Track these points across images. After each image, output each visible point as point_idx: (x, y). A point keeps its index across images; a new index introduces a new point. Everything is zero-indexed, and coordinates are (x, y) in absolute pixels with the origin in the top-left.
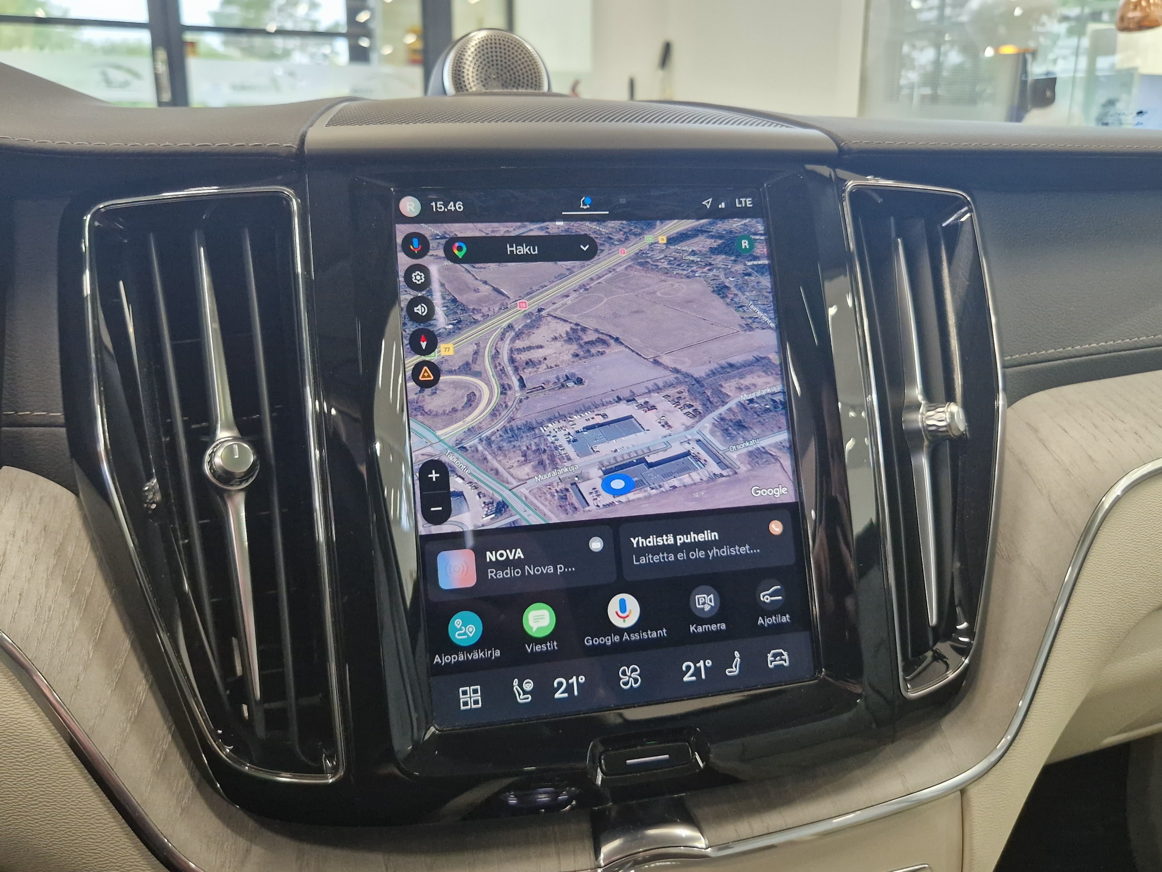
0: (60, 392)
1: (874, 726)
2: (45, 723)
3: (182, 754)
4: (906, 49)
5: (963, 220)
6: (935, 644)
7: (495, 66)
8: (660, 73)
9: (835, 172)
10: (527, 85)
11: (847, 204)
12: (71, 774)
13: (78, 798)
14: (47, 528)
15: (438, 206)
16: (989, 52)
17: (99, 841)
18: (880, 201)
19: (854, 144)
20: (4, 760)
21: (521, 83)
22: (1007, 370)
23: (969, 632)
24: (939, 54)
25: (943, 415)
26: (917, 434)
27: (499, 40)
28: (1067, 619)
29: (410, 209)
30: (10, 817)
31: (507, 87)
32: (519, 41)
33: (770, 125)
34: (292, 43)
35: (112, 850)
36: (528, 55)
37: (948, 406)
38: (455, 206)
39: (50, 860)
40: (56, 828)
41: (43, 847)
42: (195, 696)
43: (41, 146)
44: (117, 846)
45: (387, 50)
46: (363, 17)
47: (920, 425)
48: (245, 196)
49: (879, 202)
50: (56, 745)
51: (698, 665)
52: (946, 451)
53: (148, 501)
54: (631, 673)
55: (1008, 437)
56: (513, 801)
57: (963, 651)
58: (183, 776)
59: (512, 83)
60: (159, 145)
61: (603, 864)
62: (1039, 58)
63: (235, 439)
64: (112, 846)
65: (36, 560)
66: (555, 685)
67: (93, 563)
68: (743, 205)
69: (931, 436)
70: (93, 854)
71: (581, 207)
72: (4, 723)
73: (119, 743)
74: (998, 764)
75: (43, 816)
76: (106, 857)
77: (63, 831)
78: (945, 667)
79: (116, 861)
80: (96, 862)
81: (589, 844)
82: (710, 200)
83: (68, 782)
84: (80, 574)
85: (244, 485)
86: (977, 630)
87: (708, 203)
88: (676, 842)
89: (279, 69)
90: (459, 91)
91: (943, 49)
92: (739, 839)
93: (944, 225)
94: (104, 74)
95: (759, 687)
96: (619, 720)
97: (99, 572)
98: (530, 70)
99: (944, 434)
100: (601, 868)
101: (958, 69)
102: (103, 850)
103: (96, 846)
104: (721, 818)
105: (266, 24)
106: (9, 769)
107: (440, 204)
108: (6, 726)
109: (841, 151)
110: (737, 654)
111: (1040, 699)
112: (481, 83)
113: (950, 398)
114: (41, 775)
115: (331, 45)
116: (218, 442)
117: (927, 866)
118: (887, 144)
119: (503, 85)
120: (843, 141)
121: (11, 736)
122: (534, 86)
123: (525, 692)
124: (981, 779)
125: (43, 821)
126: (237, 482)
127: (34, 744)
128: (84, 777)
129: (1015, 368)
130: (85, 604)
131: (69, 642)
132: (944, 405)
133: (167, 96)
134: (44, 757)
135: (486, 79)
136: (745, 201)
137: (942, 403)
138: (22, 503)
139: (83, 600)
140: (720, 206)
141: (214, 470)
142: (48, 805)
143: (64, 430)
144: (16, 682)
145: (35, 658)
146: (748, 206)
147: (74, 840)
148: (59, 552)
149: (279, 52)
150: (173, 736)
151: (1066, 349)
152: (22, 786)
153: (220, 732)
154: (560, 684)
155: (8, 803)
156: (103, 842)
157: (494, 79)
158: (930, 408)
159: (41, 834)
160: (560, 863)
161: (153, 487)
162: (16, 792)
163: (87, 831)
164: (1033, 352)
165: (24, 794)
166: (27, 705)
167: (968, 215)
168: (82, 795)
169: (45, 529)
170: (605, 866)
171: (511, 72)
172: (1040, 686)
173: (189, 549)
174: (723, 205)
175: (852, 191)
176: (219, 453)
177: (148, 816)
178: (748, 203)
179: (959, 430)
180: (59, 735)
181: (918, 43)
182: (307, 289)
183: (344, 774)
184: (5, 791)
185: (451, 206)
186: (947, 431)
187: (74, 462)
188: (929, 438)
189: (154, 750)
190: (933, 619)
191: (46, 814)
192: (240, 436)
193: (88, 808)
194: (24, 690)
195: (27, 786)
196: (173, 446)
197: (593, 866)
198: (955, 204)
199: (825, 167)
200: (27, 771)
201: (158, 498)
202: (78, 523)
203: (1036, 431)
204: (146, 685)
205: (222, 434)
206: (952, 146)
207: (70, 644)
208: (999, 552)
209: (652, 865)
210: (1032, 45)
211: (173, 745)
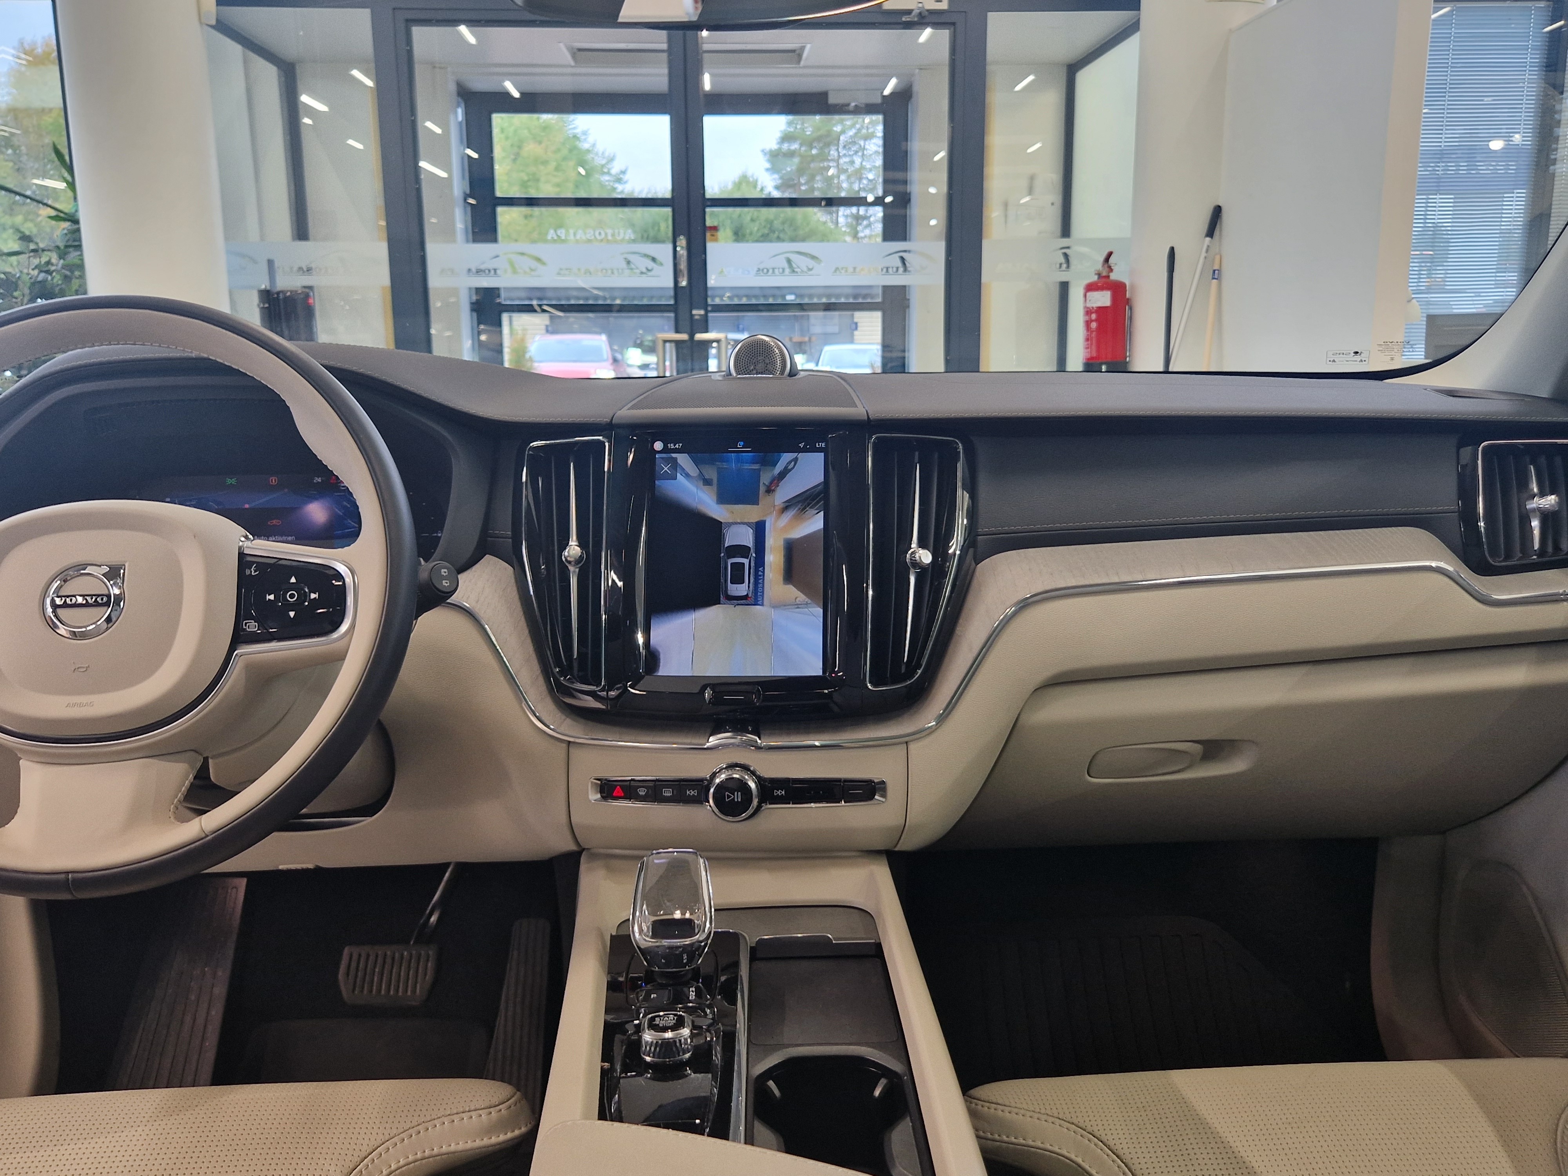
0: (511, 524)
9: (867, 431)
19: (877, 416)
22: (979, 537)
25: (916, 555)
29: (657, 448)
63: (577, 545)
67: (517, 596)
71: (738, 447)
84: (511, 600)
85: (578, 566)
87: (802, 445)
107: (672, 445)
109: (870, 420)
116: (570, 547)
118: (897, 416)
120: (871, 416)
126: (575, 564)
131: (504, 625)
138: (492, 570)
140: (807, 447)
141: (567, 558)
148: (504, 590)
169: (500, 580)
176: (570, 551)
178: (818, 445)
185: (677, 446)
187: (513, 554)
189: (533, 674)
196: (552, 548)
205: (572, 543)
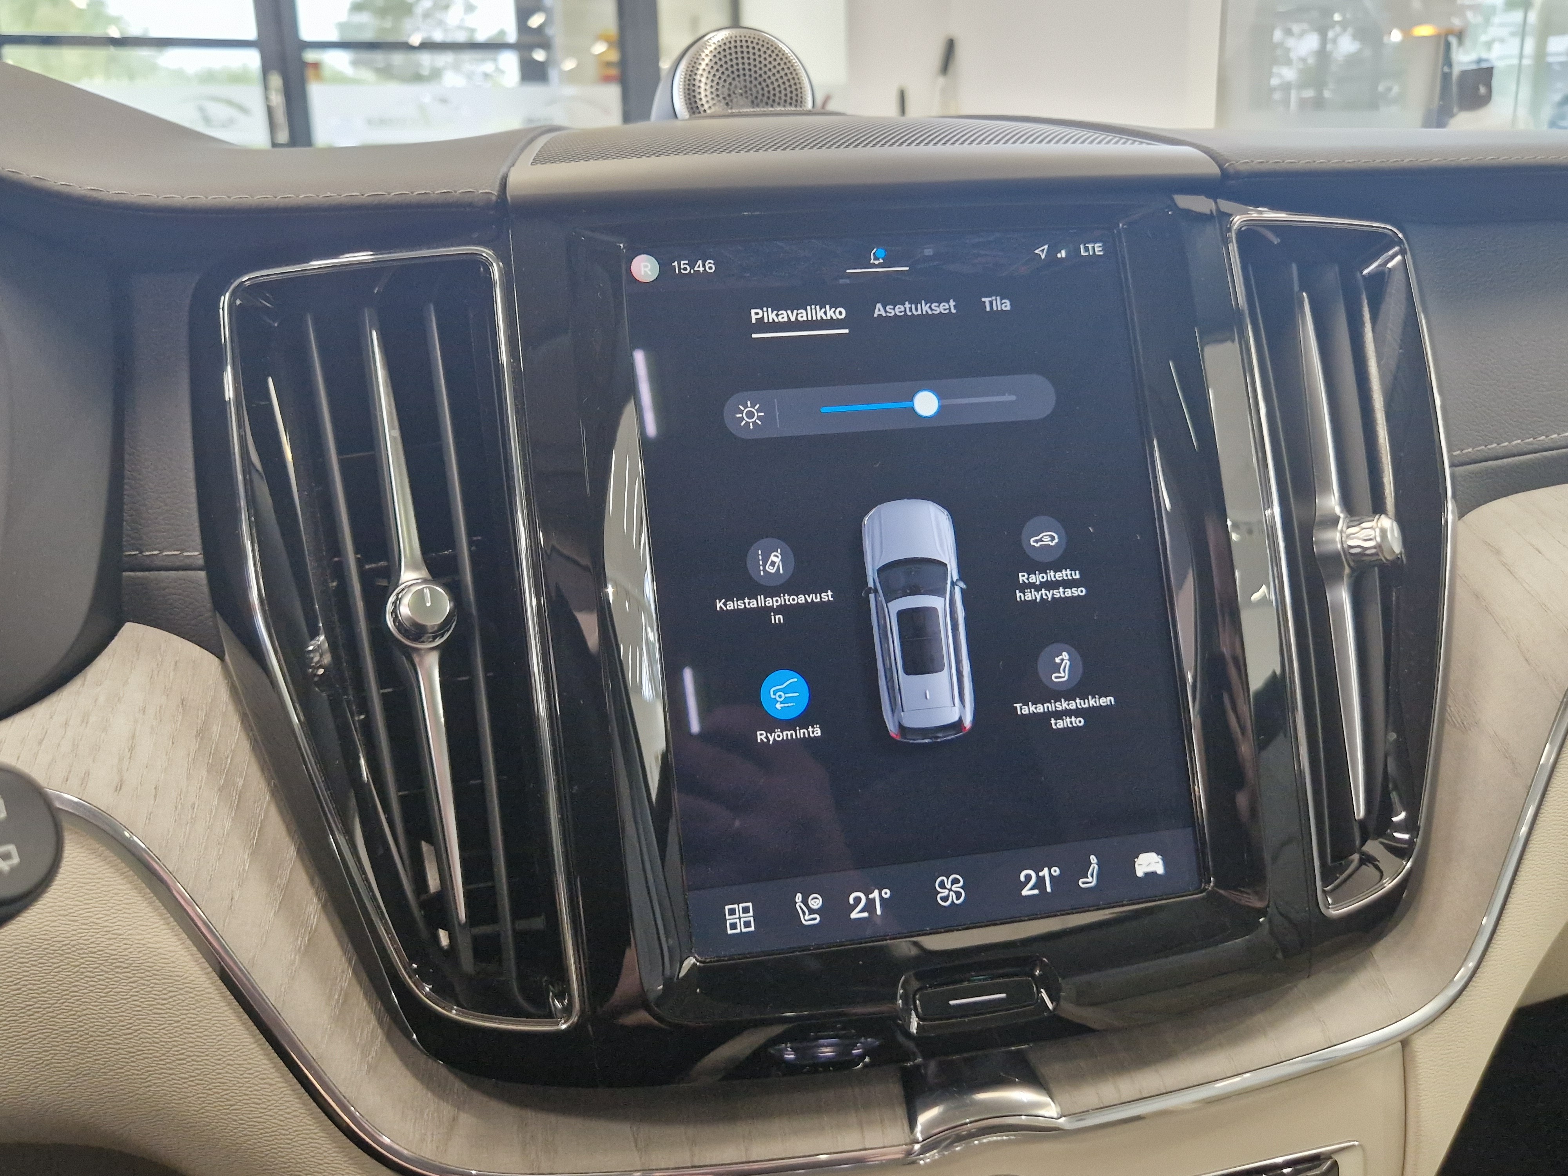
0: (197, 524)
1: (1280, 955)
2: (192, 955)
3: (365, 994)
4: (1278, 35)
5: (1390, 265)
6: (1363, 843)
7: (742, 77)
8: (941, 80)
9: (1216, 203)
10: (785, 101)
11: (1233, 248)
12: (226, 1021)
13: (238, 1051)
14: (184, 703)
15: (682, 267)
16: (1396, 36)
17: (265, 1106)
18: (1276, 241)
19: (1242, 165)
20: (141, 1002)
21: (777, 99)
22: (1456, 469)
23: (1410, 825)
24: (1324, 40)
25: (1371, 533)
26: (1334, 559)
27: (747, 41)
28: (1546, 809)
29: (645, 272)
30: (150, 1075)
31: (758, 105)
32: (772, 41)
33: (1124, 143)
34: (444, 59)
35: (282, 1118)
36: (785, 60)
37: (1378, 519)
38: (704, 266)
39: (204, 1131)
40: (210, 1089)
41: (193, 1114)
42: (382, 917)
43: (169, 202)
44: (288, 1113)
45: (569, 65)
46: (536, 21)
47: (1339, 546)
48: (413, 262)
49: (1276, 243)
50: (208, 982)
51: (1041, 874)
52: (1375, 579)
53: (313, 664)
54: (952, 885)
55: (1459, 563)
56: (790, 1056)
57: (1401, 852)
58: (369, 1023)
59: (765, 99)
60: (318, 196)
61: (921, 1139)
62: (1468, 42)
63: (425, 581)
64: (280, 1113)
65: (173, 743)
66: (851, 901)
67: (245, 746)
68: (1091, 253)
69: (1354, 561)
70: (257, 1124)
71: (872, 261)
72: (140, 955)
73: (286, 980)
74: (1453, 1006)
75: (192, 1074)
76: (273, 1127)
77: (218, 1093)
78: (1378, 874)
79: (287, 1133)
80: (261, 1134)
81: (901, 1112)
82: (1046, 247)
83: (223, 1030)
84: (229, 761)
85: (438, 642)
86: (1422, 822)
87: (1042, 252)
88: (1015, 1109)
89: (425, 93)
90: (694, 113)
91: (1331, 34)
92: (1102, 1106)
93: (1365, 272)
94: (201, 109)
95: (1125, 902)
96: (914, 951)
97: (253, 760)
98: (789, 80)
99: (1374, 558)
100: (918, 1143)
101: (1352, 60)
102: (269, 1118)
103: (261, 1113)
104: (1077, 1078)
105: (409, 36)
106: (148, 1014)
107: (684, 264)
108: (143, 958)
109: (1225, 175)
110: (1093, 859)
111: (1510, 918)
112: (723, 101)
113: (1378, 508)
114: (189, 1022)
115: (495, 60)
116: (403, 586)
117: (1356, 1143)
118: (1288, 163)
119: (753, 102)
120: (1227, 161)
121: (149, 971)
122: (794, 102)
123: (812, 911)
124: (1430, 1026)
125: (192, 1081)
126: (429, 638)
127: (179, 981)
128: (244, 1024)
129: (1468, 467)
130: (237, 800)
131: (219, 850)
132: (1372, 519)
133: (283, 136)
134: (193, 998)
135: (729, 95)
136: (1093, 247)
137: (1368, 516)
138: (153, 671)
139: (234, 795)
140: (1059, 256)
141: (399, 622)
142: (198, 1059)
143: (203, 574)
144: (154, 902)
145: (178, 870)
146: (1097, 253)
147: (232, 1105)
148: (202, 733)
149: (425, 72)
150: (354, 971)
151: (1538, 439)
152: (165, 1036)
153: (415, 966)
154: (858, 900)
155: (147, 1058)
156: (269, 1108)
157: (741, 95)
158: (1352, 524)
159: (189, 1097)
160: (864, 1138)
161: (319, 646)
162: (158, 1043)
163: (250, 1093)
164: (1492, 443)
165: (167, 1046)
166: (169, 931)
167: (1399, 258)
168: (241, 1047)
169: (182, 704)
170: (923, 1141)
171: (764, 84)
172: (1509, 899)
173: (367, 728)
174: (1063, 254)
175: (1241, 228)
176: (406, 600)
177: (325, 1074)
178: (1096, 249)
179: (1394, 552)
180: (210, 969)
181: (1296, 28)
182: (514, 382)
183: (578, 1020)
184: (143, 1042)
185: (699, 267)
186: (1376, 554)
187: (218, 615)
188: (1352, 564)
189: (331, 989)
190: (1360, 811)
191: (197, 1071)
192: (430, 578)
193: (249, 1063)
194: (165, 911)
195: (171, 1036)
196: (343, 592)
197: (908, 1141)
198: (1382, 243)
199: (1203, 197)
200: (170, 1017)
201: (327, 659)
202: (224, 694)
203: (1498, 552)
204: (318, 904)
205: (407, 575)
206: (1377, 163)
207: (221, 853)
208: (1449, 718)
209: (985, 1141)
210: (1457, 22)
211: (354, 982)
